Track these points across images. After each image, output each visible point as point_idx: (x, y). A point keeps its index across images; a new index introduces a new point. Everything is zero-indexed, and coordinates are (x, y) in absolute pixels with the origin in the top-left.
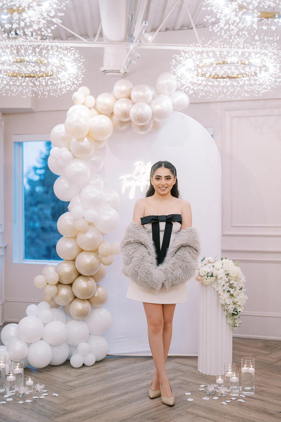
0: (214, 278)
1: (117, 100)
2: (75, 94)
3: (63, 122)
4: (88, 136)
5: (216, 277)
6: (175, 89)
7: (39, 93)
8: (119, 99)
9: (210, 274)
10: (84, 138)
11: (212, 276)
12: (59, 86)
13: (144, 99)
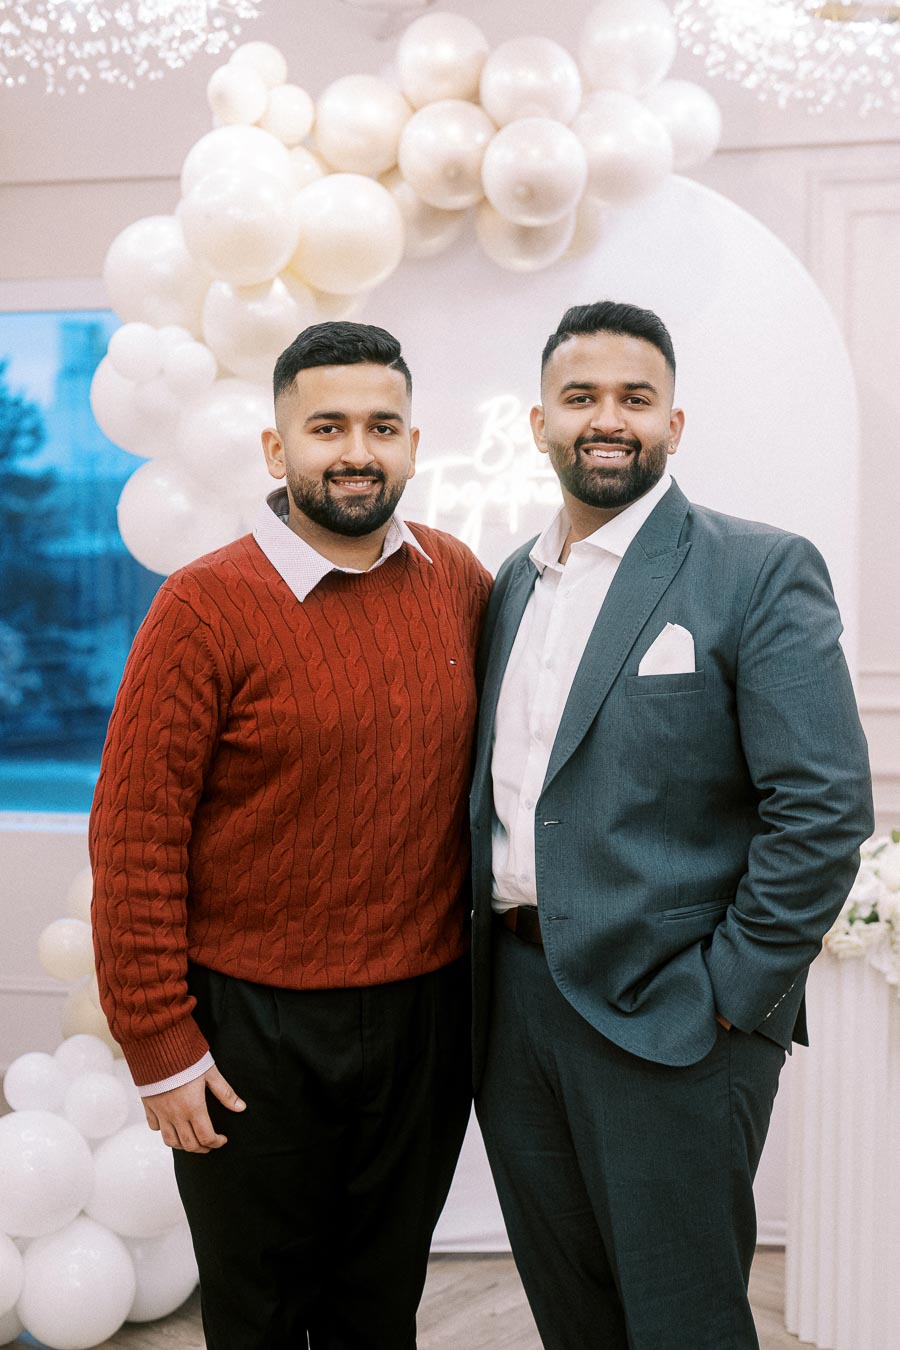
0: (879, 928)
1: (414, 110)
2: (220, 77)
3: (168, 208)
4: (290, 273)
5: (889, 922)
6: (662, 71)
7: (44, 73)
8: (424, 104)
9: (866, 913)
10: (270, 283)
11: (874, 918)
12: (144, 40)
13: (544, 102)
